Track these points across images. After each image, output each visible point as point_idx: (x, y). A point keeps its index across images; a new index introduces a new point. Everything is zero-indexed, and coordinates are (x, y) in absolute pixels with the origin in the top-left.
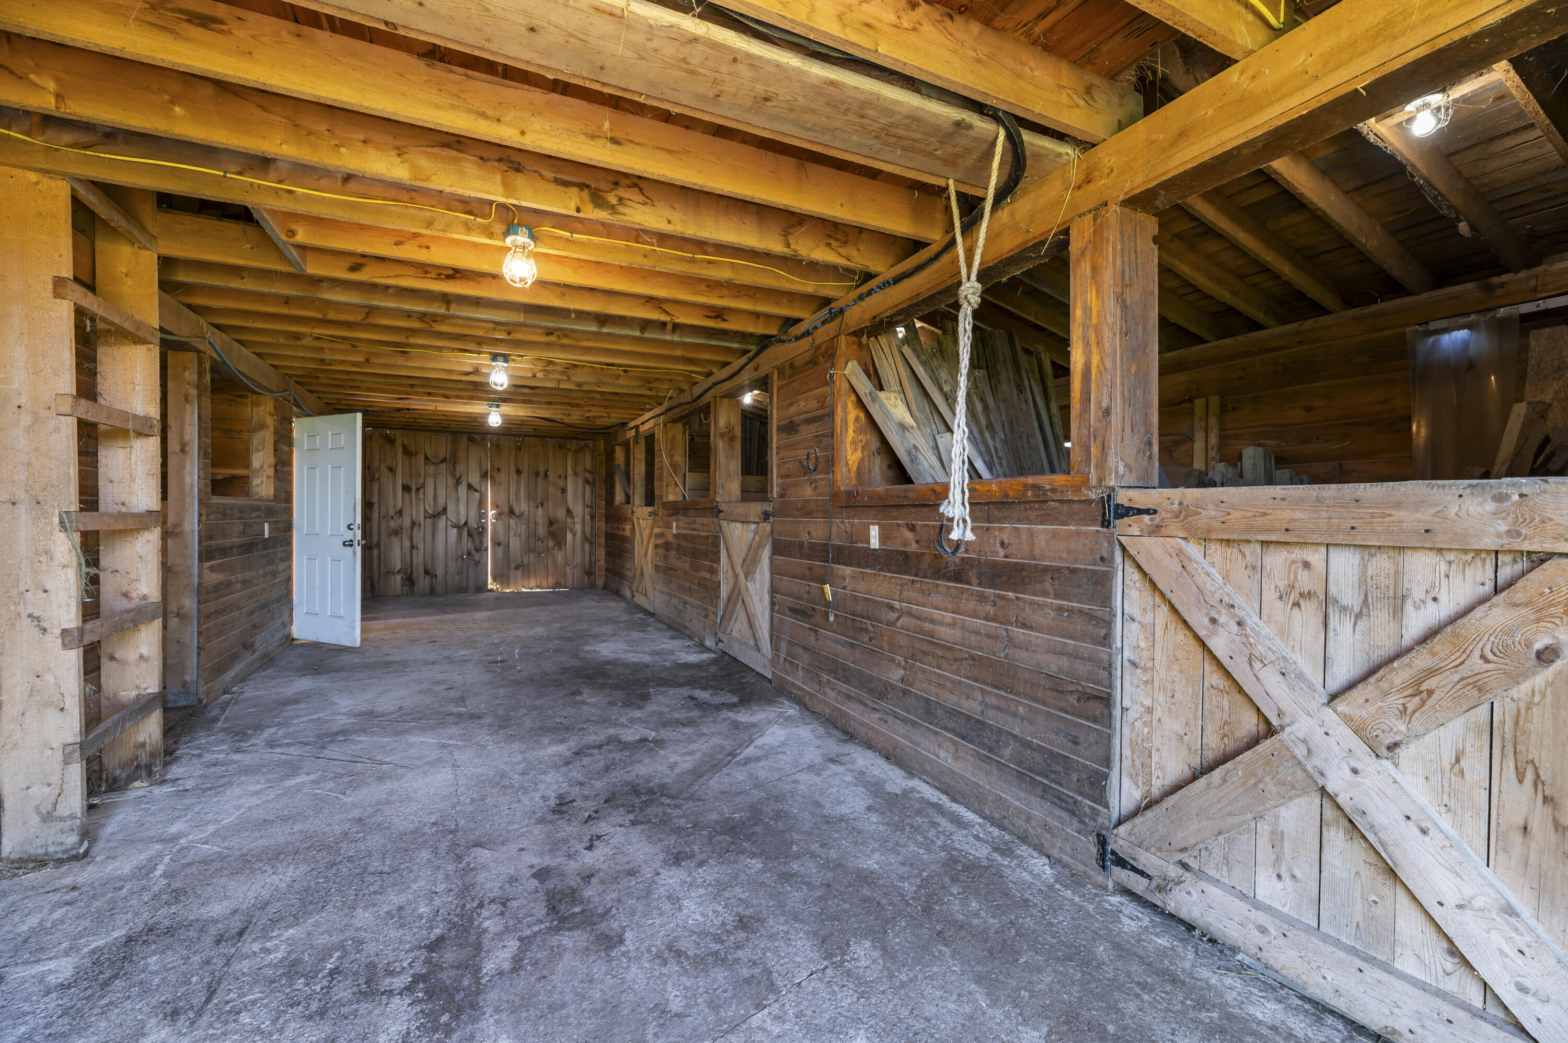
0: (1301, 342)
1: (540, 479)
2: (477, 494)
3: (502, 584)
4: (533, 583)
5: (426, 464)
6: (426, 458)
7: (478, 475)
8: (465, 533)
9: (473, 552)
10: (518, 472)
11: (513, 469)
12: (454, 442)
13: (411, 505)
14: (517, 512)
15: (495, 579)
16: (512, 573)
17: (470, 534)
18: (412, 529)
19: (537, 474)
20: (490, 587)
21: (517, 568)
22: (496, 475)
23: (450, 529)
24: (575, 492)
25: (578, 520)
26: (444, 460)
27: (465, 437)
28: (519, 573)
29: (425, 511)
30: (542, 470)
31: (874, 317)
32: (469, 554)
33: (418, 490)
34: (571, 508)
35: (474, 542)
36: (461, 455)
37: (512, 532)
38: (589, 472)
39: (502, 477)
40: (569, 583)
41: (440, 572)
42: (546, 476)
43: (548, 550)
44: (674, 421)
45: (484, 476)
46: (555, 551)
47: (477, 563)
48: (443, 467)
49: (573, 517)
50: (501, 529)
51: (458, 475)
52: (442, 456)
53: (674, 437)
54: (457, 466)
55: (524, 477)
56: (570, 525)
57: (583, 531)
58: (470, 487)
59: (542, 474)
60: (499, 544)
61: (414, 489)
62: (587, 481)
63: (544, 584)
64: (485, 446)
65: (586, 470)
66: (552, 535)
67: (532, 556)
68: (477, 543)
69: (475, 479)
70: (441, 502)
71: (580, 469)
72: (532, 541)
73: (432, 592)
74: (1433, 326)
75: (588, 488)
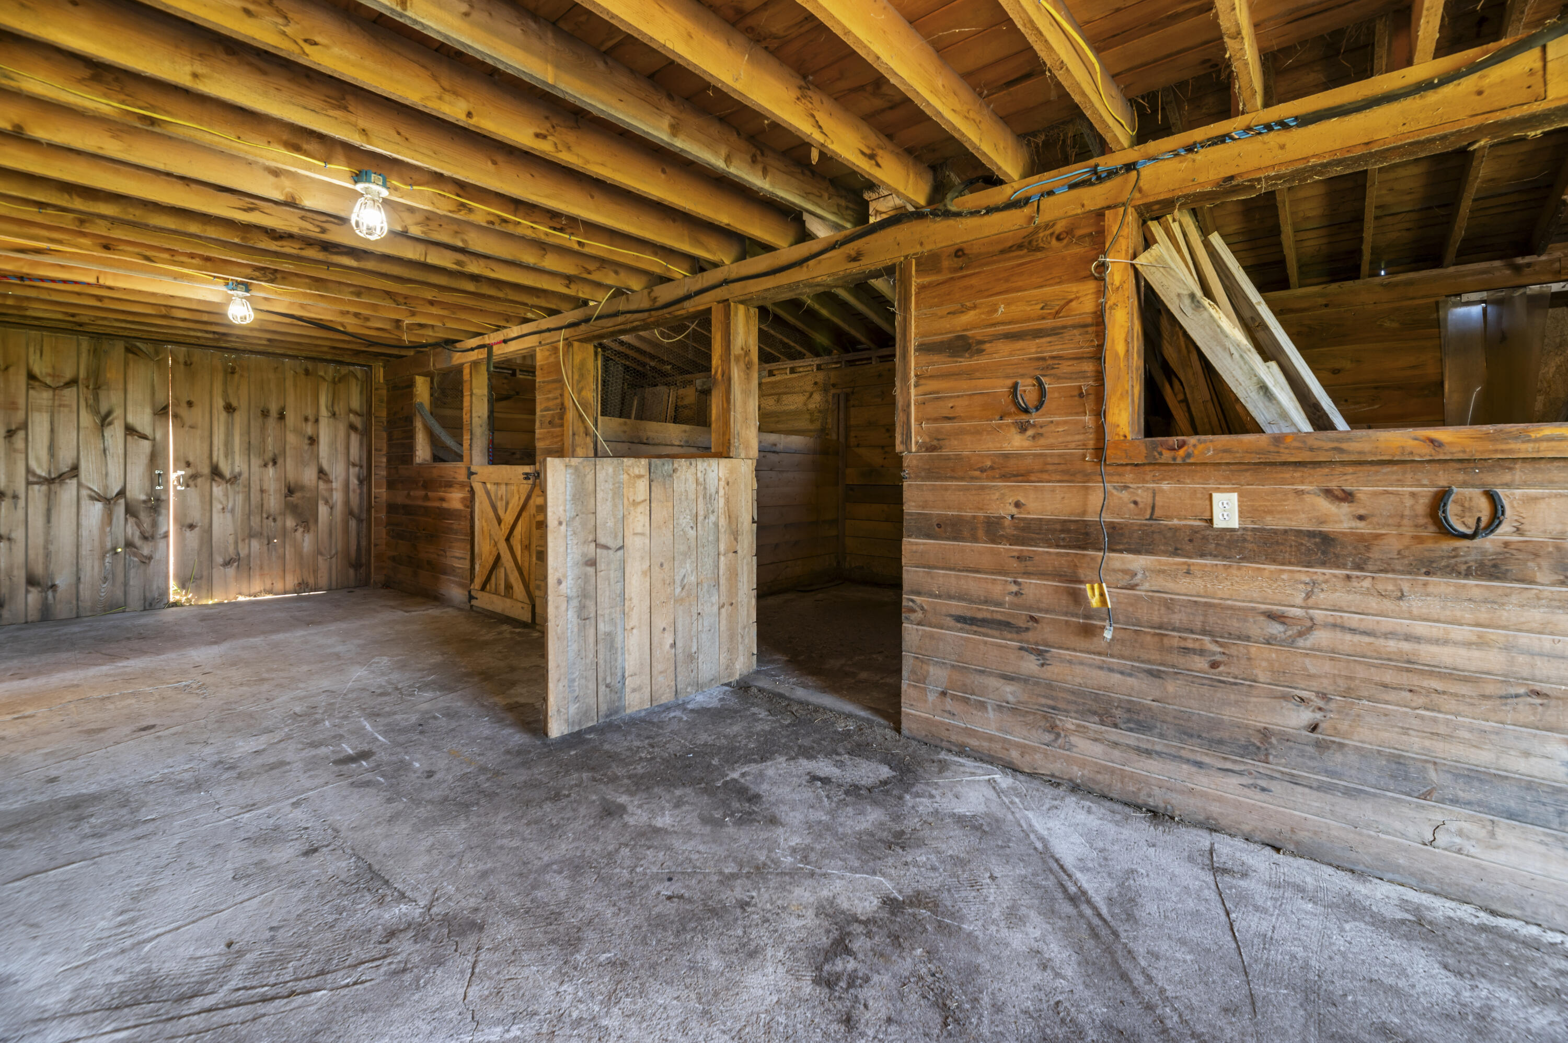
0: (1326, 306)
1: (272, 422)
2: (146, 445)
3: (198, 590)
4: (257, 586)
5: (29, 387)
6: (31, 377)
7: (148, 410)
8: (120, 509)
9: (138, 541)
10: (229, 409)
11: (219, 403)
12: (95, 352)
14: (227, 474)
15: (183, 584)
16: (218, 573)
17: (130, 511)
19: (265, 414)
20: (172, 599)
21: (227, 564)
22: (184, 411)
23: (85, 502)
24: (333, 444)
25: (337, 484)
26: (73, 382)
27: (120, 346)
28: (231, 571)
29: (28, 471)
30: (274, 409)
31: (1232, 178)
32: (129, 544)
33: (10, 433)
34: (326, 466)
35: (139, 524)
36: (112, 374)
37: (217, 507)
38: (356, 413)
39: (197, 415)
40: (323, 580)
41: (63, 580)
42: (281, 417)
43: (284, 533)
44: (584, 340)
45: (161, 412)
46: (299, 534)
47: (146, 560)
48: (70, 394)
49: (329, 481)
50: (194, 501)
51: (104, 409)
52: (68, 375)
53: (583, 363)
54: (102, 395)
55: (239, 418)
56: (323, 493)
57: (347, 502)
58: (130, 430)
59: (273, 414)
60: (191, 527)
62: (352, 427)
63: (279, 586)
64: (161, 363)
65: (351, 411)
66: (292, 509)
67: (255, 544)
68: (146, 525)
69: (142, 419)
70: (66, 458)
71: (340, 408)
72: (255, 521)
73: (46, 615)
74: (1465, 298)
75: (355, 439)
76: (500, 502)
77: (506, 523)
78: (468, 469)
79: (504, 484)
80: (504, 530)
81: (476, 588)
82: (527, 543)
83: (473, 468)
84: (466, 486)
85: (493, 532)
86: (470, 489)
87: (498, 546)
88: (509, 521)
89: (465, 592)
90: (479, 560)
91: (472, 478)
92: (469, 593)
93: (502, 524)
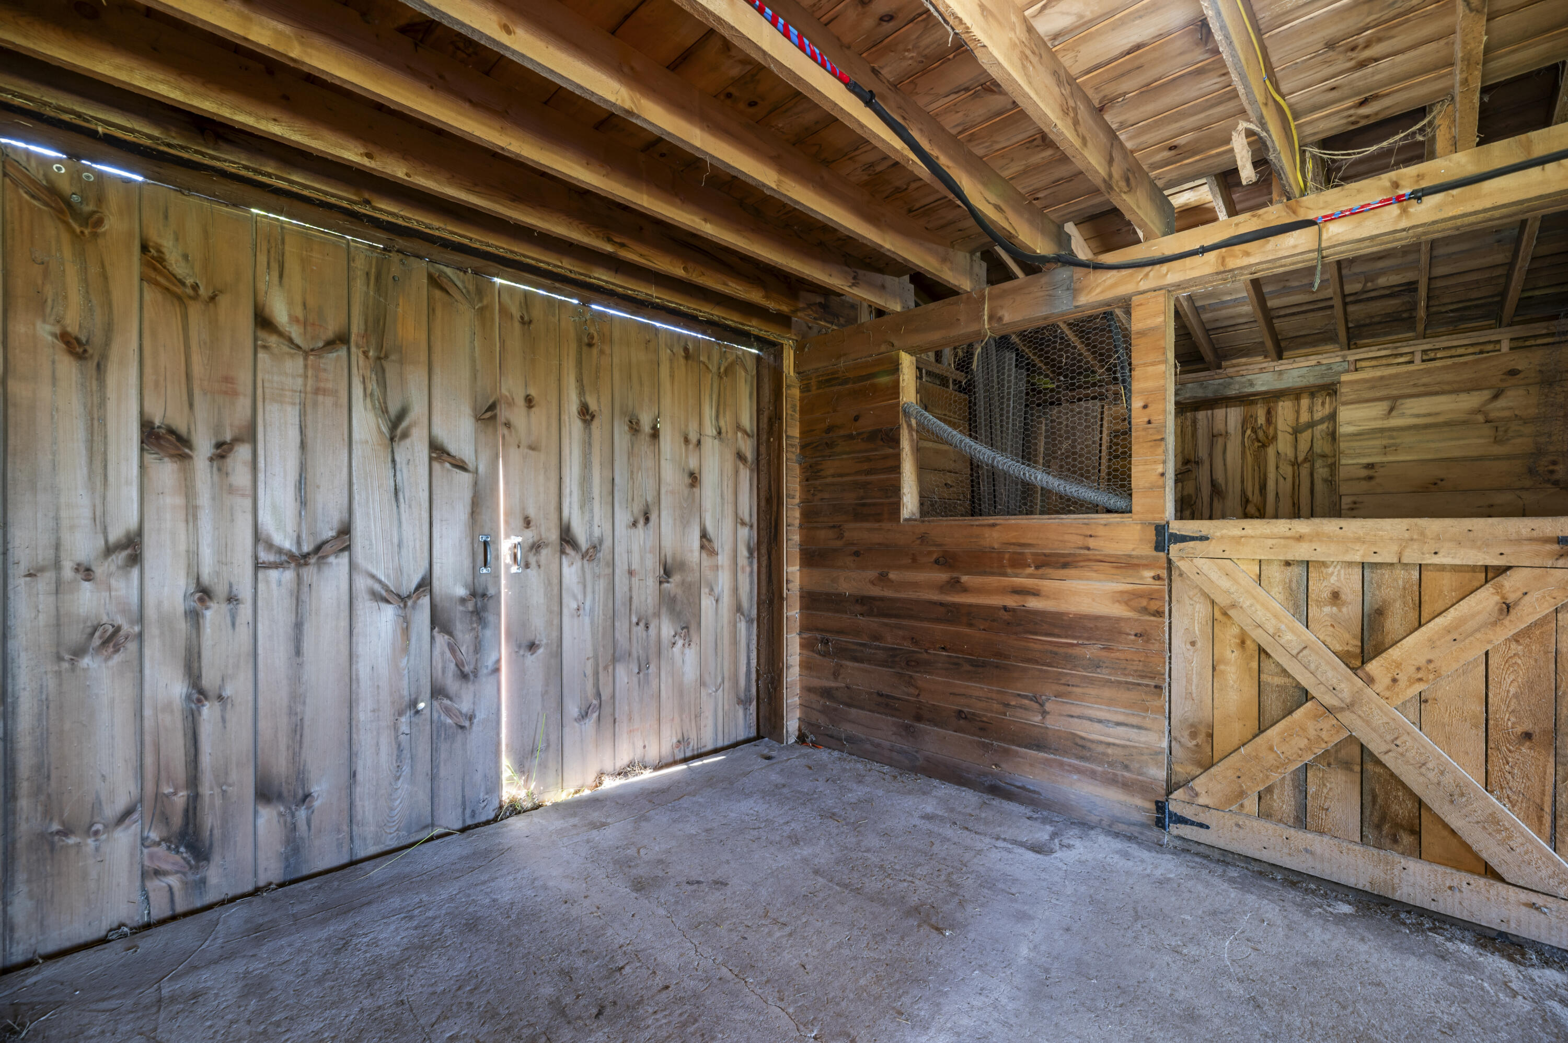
1: (642, 443)
2: (464, 479)
3: (543, 773)
4: (626, 753)
5: (258, 346)
6: (262, 322)
7: (467, 413)
8: (422, 617)
9: (452, 684)
10: (586, 415)
11: (572, 406)
13: (191, 513)
14: (583, 540)
15: (522, 764)
16: (572, 732)
17: (438, 621)
18: (194, 617)
19: (634, 427)
20: (506, 799)
21: (583, 715)
22: (521, 419)
23: (365, 606)
24: (718, 486)
25: (723, 559)
26: (341, 340)
28: (589, 729)
29: (257, 537)
32: (437, 692)
33: (222, 451)
34: (711, 529)
35: (453, 648)
36: (408, 329)
37: (569, 606)
38: (745, 433)
39: (539, 427)
42: (655, 434)
43: (659, 648)
45: (486, 418)
46: (677, 651)
47: (465, 722)
48: (335, 366)
49: (713, 553)
50: (538, 597)
51: (395, 405)
52: (332, 324)
54: (392, 373)
55: (599, 431)
56: (708, 574)
57: (735, 590)
58: (438, 451)
59: (646, 428)
60: (532, 647)
61: (203, 447)
62: (741, 457)
63: (653, 755)
65: (739, 428)
66: (669, 603)
67: (620, 673)
68: (465, 650)
69: (457, 429)
71: (726, 423)
72: (620, 627)
75: (744, 477)
76: (1327, 609)
77: (1399, 665)
78: (1161, 530)
79: (1350, 564)
80: (1383, 681)
81: (1202, 800)
82: (1527, 726)
83: (1178, 527)
84: (1147, 566)
85: (1305, 680)
86: (1164, 574)
87: (1347, 718)
88: (1422, 661)
89: (1138, 801)
90: (1193, 735)
91: (1174, 549)
92: (1160, 807)
93: (1373, 667)
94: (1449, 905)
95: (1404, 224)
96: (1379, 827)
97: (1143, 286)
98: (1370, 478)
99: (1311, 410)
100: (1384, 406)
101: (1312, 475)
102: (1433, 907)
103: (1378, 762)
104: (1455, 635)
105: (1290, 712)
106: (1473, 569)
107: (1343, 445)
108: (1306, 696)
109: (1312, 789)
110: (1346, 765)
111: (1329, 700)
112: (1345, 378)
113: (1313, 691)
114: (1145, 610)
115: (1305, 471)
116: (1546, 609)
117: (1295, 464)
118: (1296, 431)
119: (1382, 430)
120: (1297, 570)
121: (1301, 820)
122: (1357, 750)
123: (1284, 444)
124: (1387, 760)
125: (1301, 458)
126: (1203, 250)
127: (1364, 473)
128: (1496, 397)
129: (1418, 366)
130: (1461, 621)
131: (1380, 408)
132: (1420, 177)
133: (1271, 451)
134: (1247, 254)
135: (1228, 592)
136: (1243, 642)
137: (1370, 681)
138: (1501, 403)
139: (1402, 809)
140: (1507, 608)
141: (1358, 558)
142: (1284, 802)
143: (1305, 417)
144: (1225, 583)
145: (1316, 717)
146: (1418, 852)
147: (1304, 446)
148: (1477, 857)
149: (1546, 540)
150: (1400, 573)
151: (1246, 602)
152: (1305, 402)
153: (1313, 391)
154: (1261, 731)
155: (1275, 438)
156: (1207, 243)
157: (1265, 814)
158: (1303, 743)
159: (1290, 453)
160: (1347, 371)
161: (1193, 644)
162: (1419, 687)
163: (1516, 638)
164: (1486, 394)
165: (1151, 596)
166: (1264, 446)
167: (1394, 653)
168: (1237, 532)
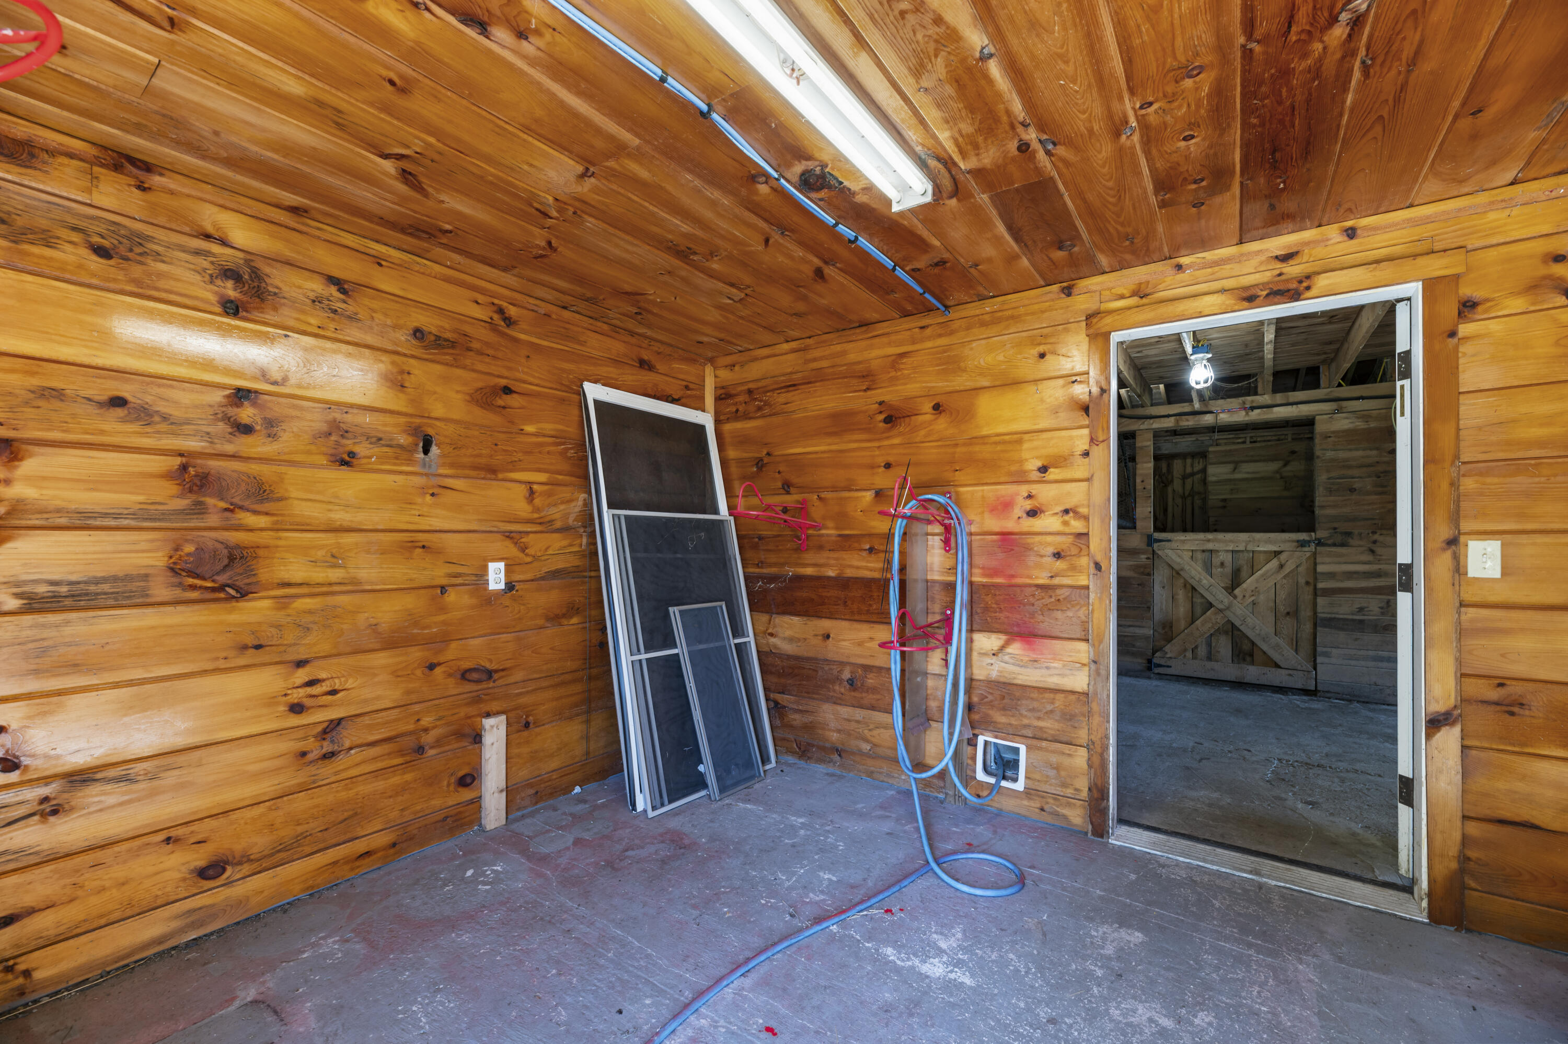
76: (1219, 570)
77: (1246, 590)
78: (1149, 537)
79: (1227, 551)
80: (1240, 597)
81: (1168, 656)
82: (1288, 610)
83: (1157, 535)
84: (1143, 553)
85: (1211, 599)
86: (1151, 556)
87: (1228, 613)
88: (1253, 588)
89: (1140, 660)
90: (1164, 628)
91: (1156, 545)
92: (1150, 661)
93: (1237, 592)
94: (1263, 680)
95: (1247, 419)
96: (1238, 656)
97: (1142, 427)
98: (1224, 507)
99: (1192, 466)
100: (1231, 466)
101: (1193, 504)
102: (1258, 682)
103: (1239, 630)
104: (1265, 577)
105: (1205, 613)
106: (1270, 552)
107: (1210, 488)
108: (1211, 605)
109: (1213, 644)
110: (1226, 633)
111: (1221, 606)
112: (1211, 449)
113: (1213, 603)
114: (1143, 573)
115: (1189, 501)
116: (1293, 567)
117: (1184, 497)
118: (1184, 477)
119: (1230, 480)
120: (1207, 554)
121: (1209, 658)
122: (1230, 626)
123: (1177, 485)
124: (1242, 628)
125: (1187, 493)
126: (1168, 416)
127: (1221, 504)
128: (1285, 465)
129: (1248, 445)
130: (1267, 571)
131: (1230, 467)
132: (1252, 401)
133: (1170, 489)
134: (1187, 420)
135: (1179, 564)
136: (1185, 586)
137: (1235, 597)
138: (1289, 468)
139: (1246, 647)
140: (1281, 566)
141: (1231, 548)
142: (1202, 651)
143: (1189, 470)
144: (1178, 560)
145: (1216, 614)
146: (1252, 663)
147: (1188, 486)
148: (1272, 660)
149: (1293, 541)
150: (1246, 554)
151: (1187, 567)
152: (1189, 461)
153: (1193, 455)
154: (1193, 622)
155: (1172, 481)
156: (1171, 413)
157: (1195, 657)
158: (1210, 625)
159: (1180, 490)
160: (1212, 445)
161: (1163, 587)
162: (1253, 598)
163: (1285, 577)
164: (1281, 463)
165: (1145, 566)
166: (1166, 486)
167: (1244, 585)
168: (1183, 538)
